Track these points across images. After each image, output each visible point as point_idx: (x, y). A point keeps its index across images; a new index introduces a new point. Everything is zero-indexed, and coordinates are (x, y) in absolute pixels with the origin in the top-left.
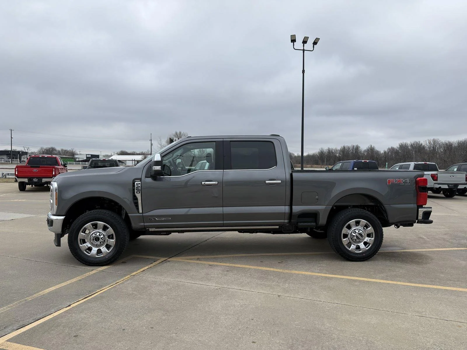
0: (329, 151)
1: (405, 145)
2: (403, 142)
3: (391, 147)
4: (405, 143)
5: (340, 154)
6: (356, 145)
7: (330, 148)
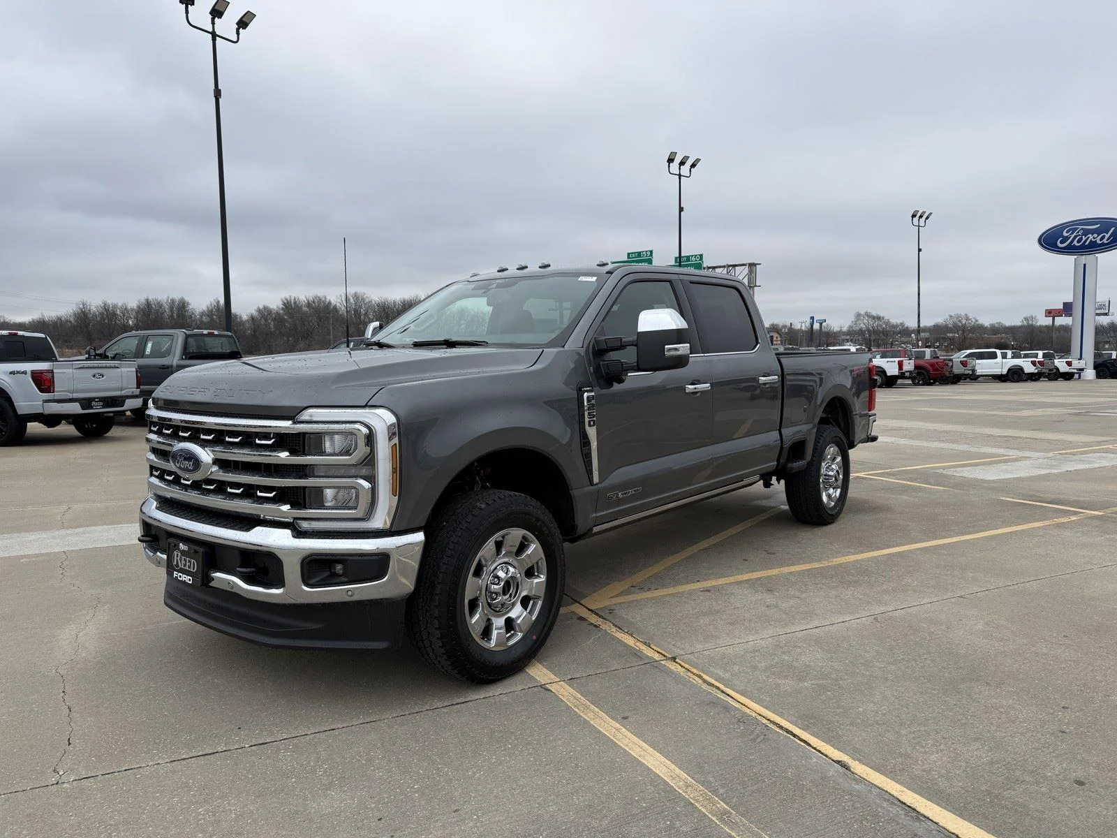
0: (107, 310)
1: (295, 303)
2: (290, 297)
3: (264, 306)
4: (295, 299)
5: (136, 318)
6: (180, 297)
7: (110, 302)
